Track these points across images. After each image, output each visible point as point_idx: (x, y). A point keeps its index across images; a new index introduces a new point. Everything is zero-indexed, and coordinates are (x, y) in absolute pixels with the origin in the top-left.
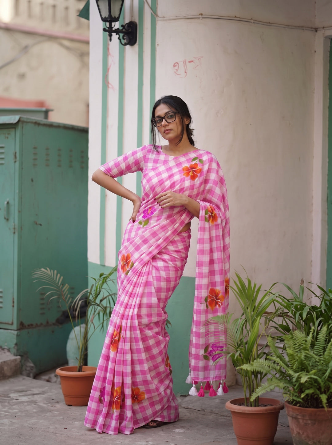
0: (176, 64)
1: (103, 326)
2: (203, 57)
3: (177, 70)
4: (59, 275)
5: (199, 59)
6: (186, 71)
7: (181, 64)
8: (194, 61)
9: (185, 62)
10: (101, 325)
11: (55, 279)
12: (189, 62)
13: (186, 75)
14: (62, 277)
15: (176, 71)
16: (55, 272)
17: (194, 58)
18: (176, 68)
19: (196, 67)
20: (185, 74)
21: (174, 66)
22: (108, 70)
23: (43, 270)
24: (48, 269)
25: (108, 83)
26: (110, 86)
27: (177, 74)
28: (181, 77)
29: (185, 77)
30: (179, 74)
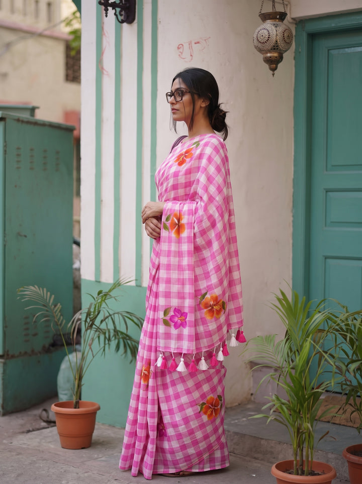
0: (181, 46)
1: (104, 350)
2: (210, 38)
3: (182, 53)
4: (49, 293)
5: (205, 40)
6: (192, 54)
7: (186, 46)
8: (200, 42)
9: (190, 44)
11: (45, 298)
12: (195, 43)
13: (192, 59)
14: (53, 296)
15: (180, 54)
16: (45, 290)
17: (201, 38)
18: (181, 50)
19: (203, 50)
20: (191, 57)
21: (178, 48)
22: (103, 53)
23: (32, 288)
24: (36, 286)
25: (102, 68)
26: (105, 72)
27: (181, 58)
28: (186, 62)
29: (190, 61)
30: (184, 58)
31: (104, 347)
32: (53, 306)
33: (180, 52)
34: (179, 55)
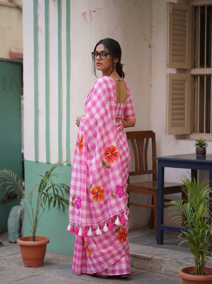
0: (85, 13)
1: (49, 207)
2: (102, 8)
3: (85, 18)
4: (14, 173)
5: (99, 10)
6: (91, 19)
7: (88, 13)
8: (96, 11)
9: (90, 12)
12: (93, 12)
13: (91, 21)
14: (16, 175)
15: (84, 18)
16: (11, 171)
17: (97, 9)
18: (85, 16)
19: (98, 16)
20: (91, 20)
21: (83, 15)
24: (6, 169)
25: (38, 27)
26: (39, 30)
28: (88, 23)
29: (90, 23)
30: (86, 21)
31: (49, 205)
32: (17, 181)
33: (84, 17)
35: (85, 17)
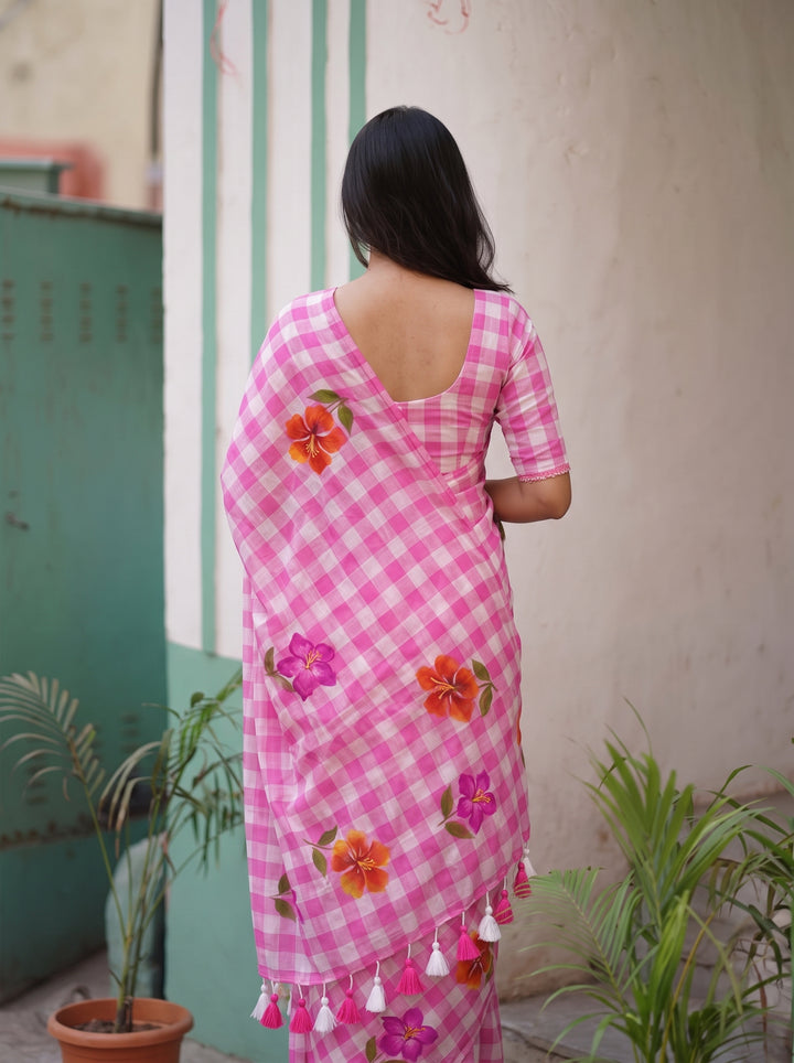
1: (205, 858)
3: (436, 7)
4: (65, 696)
6: (467, 12)
10: (201, 853)
11: (52, 709)
13: (466, 25)
14: (75, 702)
15: (433, 9)
16: (55, 684)
20: (463, 17)
22: (221, 12)
23: (19, 679)
24: (32, 675)
25: (221, 56)
26: (226, 67)
27: (437, 21)
28: (447, 32)
29: (463, 30)
30: (441, 20)
31: (205, 847)
32: (73, 731)
33: (433, 5)
34: (430, 14)
35: (436, 3)
